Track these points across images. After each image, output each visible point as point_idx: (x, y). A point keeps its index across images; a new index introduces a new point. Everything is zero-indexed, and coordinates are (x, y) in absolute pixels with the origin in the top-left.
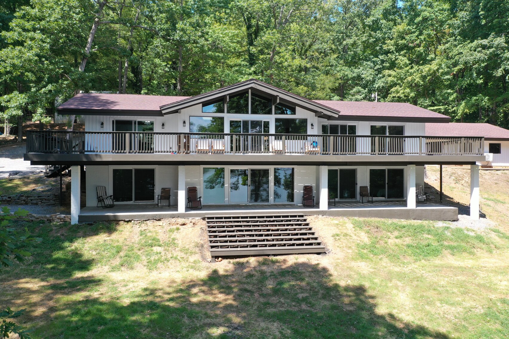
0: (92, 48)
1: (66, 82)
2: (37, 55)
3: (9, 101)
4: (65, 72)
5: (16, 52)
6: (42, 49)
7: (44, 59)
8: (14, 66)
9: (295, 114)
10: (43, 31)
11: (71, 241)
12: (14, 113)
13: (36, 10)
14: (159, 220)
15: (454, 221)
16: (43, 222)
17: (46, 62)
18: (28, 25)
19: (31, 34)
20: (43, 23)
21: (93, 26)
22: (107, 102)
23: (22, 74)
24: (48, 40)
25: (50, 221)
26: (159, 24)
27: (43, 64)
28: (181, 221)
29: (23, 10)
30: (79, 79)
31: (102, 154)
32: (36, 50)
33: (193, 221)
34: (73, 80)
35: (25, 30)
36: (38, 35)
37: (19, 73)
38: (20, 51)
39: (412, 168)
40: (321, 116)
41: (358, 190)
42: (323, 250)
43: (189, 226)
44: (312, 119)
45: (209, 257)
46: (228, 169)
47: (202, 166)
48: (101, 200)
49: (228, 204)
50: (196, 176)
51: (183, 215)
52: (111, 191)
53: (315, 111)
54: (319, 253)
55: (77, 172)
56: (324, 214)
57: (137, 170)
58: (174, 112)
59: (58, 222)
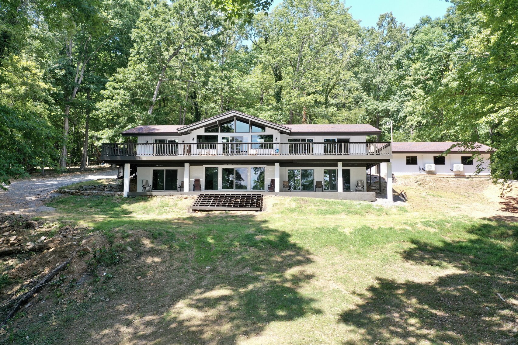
0: (157, 98)
2: (121, 104)
3: (102, 135)
5: (108, 103)
6: (124, 100)
7: (124, 107)
8: (107, 112)
9: (265, 131)
10: (125, 89)
12: (105, 142)
13: (121, 76)
14: (173, 196)
15: (373, 201)
16: (109, 196)
17: (126, 108)
18: (116, 86)
19: (118, 91)
20: (125, 83)
21: (158, 83)
22: (154, 130)
24: (128, 94)
25: (113, 195)
26: (198, 78)
27: (124, 110)
28: (185, 196)
29: (114, 76)
30: (147, 119)
31: (140, 156)
32: (120, 101)
33: (192, 196)
34: (143, 119)
35: (115, 89)
36: (122, 92)
37: (111, 117)
38: (110, 102)
39: (340, 164)
40: (282, 132)
41: (315, 184)
42: (259, 209)
43: (189, 199)
44: (276, 135)
45: (191, 211)
46: (221, 168)
47: (204, 166)
48: (144, 188)
49: (220, 191)
50: (200, 173)
51: (186, 194)
52: (151, 183)
53: (277, 130)
54: (257, 211)
55: (127, 167)
56: (277, 194)
57: (167, 170)
58: (187, 133)
59: (117, 196)
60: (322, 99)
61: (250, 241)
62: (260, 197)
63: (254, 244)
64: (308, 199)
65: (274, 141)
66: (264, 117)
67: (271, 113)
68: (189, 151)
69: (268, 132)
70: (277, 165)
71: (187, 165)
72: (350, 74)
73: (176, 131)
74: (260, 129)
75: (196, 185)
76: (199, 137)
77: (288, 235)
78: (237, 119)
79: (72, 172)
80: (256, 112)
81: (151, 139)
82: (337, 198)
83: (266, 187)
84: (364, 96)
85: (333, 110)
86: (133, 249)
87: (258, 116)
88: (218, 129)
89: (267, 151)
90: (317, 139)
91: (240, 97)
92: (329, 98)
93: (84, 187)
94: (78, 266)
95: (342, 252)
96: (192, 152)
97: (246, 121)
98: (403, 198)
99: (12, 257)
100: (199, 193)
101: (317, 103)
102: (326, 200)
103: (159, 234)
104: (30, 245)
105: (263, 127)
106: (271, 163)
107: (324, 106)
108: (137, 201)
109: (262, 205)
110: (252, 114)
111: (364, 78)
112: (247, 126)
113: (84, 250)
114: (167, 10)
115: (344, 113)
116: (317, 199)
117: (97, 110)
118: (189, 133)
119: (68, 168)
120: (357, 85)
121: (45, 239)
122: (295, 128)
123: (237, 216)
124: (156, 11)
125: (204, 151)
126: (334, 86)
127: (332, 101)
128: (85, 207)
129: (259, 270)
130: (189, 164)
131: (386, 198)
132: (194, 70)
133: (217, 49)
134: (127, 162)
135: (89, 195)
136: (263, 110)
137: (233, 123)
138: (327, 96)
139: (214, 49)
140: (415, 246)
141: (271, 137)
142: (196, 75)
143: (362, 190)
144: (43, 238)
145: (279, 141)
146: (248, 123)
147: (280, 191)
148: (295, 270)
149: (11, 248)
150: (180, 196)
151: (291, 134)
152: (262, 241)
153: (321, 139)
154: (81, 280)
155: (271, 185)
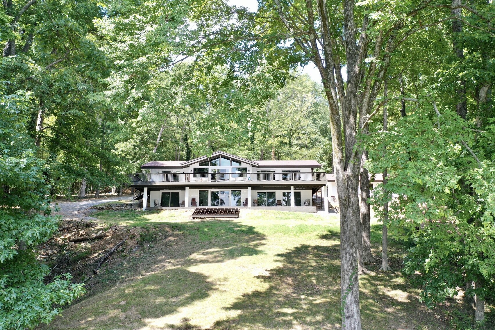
1: (146, 159)
2: (134, 146)
4: (146, 153)
6: (136, 142)
8: (123, 151)
9: (241, 165)
11: (143, 215)
15: (314, 213)
16: (132, 210)
21: (161, 129)
22: (162, 164)
23: (126, 155)
24: (139, 138)
25: (135, 210)
27: (136, 150)
28: (186, 210)
30: (153, 156)
32: (133, 143)
33: (191, 210)
34: (150, 157)
38: (126, 144)
39: (292, 188)
40: (253, 166)
41: (276, 202)
42: (237, 217)
43: (189, 212)
44: (249, 167)
45: (191, 218)
46: (210, 191)
47: (199, 190)
48: (156, 205)
49: (210, 206)
50: (195, 194)
51: (187, 208)
52: (160, 202)
53: (250, 164)
54: (235, 218)
55: (146, 190)
56: (249, 208)
57: (172, 193)
58: (187, 166)
59: (137, 210)
60: (287, 140)
61: (231, 230)
62: (237, 210)
63: (234, 232)
64: (270, 211)
65: (248, 172)
66: (241, 155)
67: (246, 152)
68: (189, 179)
69: (243, 165)
70: (249, 188)
71: (187, 188)
72: (307, 122)
73: (180, 165)
74: (238, 164)
75: (193, 202)
76: (195, 169)
77: (254, 228)
78: (221, 157)
79: (89, 198)
80: (235, 151)
81: (161, 171)
82: (290, 210)
83: (242, 204)
84: (321, 138)
85: (296, 149)
86: (162, 234)
87: (237, 155)
88: (208, 163)
89: (243, 179)
90: (277, 170)
91: (223, 140)
92: (292, 140)
93: (112, 205)
94: (131, 243)
95: (285, 235)
96: (191, 180)
97: (228, 158)
98: (336, 211)
99: (83, 243)
100: (195, 207)
101: (282, 144)
102: (282, 212)
103: (176, 226)
104: (94, 235)
105: (240, 162)
106: (245, 187)
107: (288, 147)
108: (152, 213)
109: (239, 215)
110: (232, 153)
111: (320, 124)
112: (229, 161)
113: (133, 234)
114: (169, 76)
115: (305, 151)
116: (276, 211)
117: (115, 149)
118: (188, 167)
119: (86, 195)
120: (315, 130)
121: (103, 232)
122: (262, 163)
123: (222, 221)
124: (161, 77)
125: (199, 179)
126: (295, 131)
127: (295, 142)
128: (117, 217)
129: (236, 242)
130: (188, 188)
131: (324, 210)
132: (189, 121)
133: (206, 105)
134: (145, 186)
135: (118, 210)
136: (240, 150)
137: (218, 159)
138: (290, 138)
139: (204, 105)
140: (330, 233)
141: (245, 169)
142: (190, 124)
143: (309, 205)
144: (101, 231)
145: (251, 172)
146: (229, 159)
147: (252, 206)
148: (256, 242)
149: (82, 237)
150: (182, 210)
151: (259, 167)
152: (238, 231)
153: (280, 170)
154: (135, 249)
155: (245, 202)
